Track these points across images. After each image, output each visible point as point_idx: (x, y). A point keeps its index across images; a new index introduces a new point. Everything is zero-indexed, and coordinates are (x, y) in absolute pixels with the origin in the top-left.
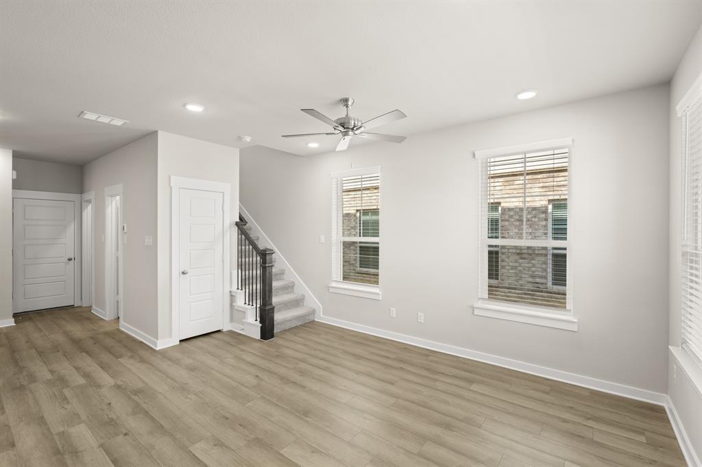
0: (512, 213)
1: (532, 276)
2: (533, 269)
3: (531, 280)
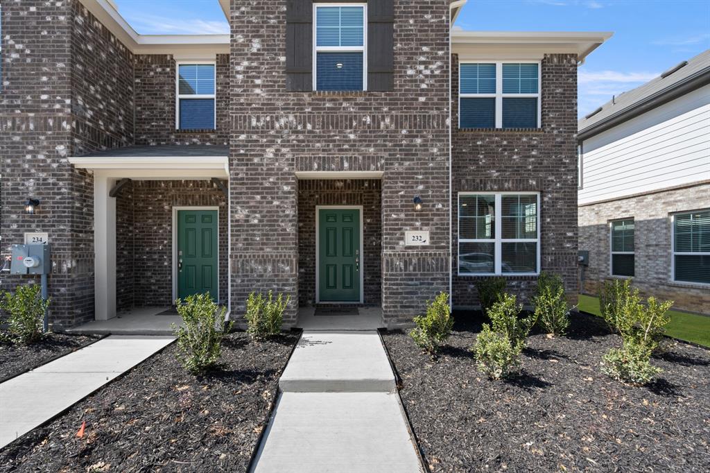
0: (642, 225)
1: (657, 273)
2: (657, 267)
3: (655, 276)
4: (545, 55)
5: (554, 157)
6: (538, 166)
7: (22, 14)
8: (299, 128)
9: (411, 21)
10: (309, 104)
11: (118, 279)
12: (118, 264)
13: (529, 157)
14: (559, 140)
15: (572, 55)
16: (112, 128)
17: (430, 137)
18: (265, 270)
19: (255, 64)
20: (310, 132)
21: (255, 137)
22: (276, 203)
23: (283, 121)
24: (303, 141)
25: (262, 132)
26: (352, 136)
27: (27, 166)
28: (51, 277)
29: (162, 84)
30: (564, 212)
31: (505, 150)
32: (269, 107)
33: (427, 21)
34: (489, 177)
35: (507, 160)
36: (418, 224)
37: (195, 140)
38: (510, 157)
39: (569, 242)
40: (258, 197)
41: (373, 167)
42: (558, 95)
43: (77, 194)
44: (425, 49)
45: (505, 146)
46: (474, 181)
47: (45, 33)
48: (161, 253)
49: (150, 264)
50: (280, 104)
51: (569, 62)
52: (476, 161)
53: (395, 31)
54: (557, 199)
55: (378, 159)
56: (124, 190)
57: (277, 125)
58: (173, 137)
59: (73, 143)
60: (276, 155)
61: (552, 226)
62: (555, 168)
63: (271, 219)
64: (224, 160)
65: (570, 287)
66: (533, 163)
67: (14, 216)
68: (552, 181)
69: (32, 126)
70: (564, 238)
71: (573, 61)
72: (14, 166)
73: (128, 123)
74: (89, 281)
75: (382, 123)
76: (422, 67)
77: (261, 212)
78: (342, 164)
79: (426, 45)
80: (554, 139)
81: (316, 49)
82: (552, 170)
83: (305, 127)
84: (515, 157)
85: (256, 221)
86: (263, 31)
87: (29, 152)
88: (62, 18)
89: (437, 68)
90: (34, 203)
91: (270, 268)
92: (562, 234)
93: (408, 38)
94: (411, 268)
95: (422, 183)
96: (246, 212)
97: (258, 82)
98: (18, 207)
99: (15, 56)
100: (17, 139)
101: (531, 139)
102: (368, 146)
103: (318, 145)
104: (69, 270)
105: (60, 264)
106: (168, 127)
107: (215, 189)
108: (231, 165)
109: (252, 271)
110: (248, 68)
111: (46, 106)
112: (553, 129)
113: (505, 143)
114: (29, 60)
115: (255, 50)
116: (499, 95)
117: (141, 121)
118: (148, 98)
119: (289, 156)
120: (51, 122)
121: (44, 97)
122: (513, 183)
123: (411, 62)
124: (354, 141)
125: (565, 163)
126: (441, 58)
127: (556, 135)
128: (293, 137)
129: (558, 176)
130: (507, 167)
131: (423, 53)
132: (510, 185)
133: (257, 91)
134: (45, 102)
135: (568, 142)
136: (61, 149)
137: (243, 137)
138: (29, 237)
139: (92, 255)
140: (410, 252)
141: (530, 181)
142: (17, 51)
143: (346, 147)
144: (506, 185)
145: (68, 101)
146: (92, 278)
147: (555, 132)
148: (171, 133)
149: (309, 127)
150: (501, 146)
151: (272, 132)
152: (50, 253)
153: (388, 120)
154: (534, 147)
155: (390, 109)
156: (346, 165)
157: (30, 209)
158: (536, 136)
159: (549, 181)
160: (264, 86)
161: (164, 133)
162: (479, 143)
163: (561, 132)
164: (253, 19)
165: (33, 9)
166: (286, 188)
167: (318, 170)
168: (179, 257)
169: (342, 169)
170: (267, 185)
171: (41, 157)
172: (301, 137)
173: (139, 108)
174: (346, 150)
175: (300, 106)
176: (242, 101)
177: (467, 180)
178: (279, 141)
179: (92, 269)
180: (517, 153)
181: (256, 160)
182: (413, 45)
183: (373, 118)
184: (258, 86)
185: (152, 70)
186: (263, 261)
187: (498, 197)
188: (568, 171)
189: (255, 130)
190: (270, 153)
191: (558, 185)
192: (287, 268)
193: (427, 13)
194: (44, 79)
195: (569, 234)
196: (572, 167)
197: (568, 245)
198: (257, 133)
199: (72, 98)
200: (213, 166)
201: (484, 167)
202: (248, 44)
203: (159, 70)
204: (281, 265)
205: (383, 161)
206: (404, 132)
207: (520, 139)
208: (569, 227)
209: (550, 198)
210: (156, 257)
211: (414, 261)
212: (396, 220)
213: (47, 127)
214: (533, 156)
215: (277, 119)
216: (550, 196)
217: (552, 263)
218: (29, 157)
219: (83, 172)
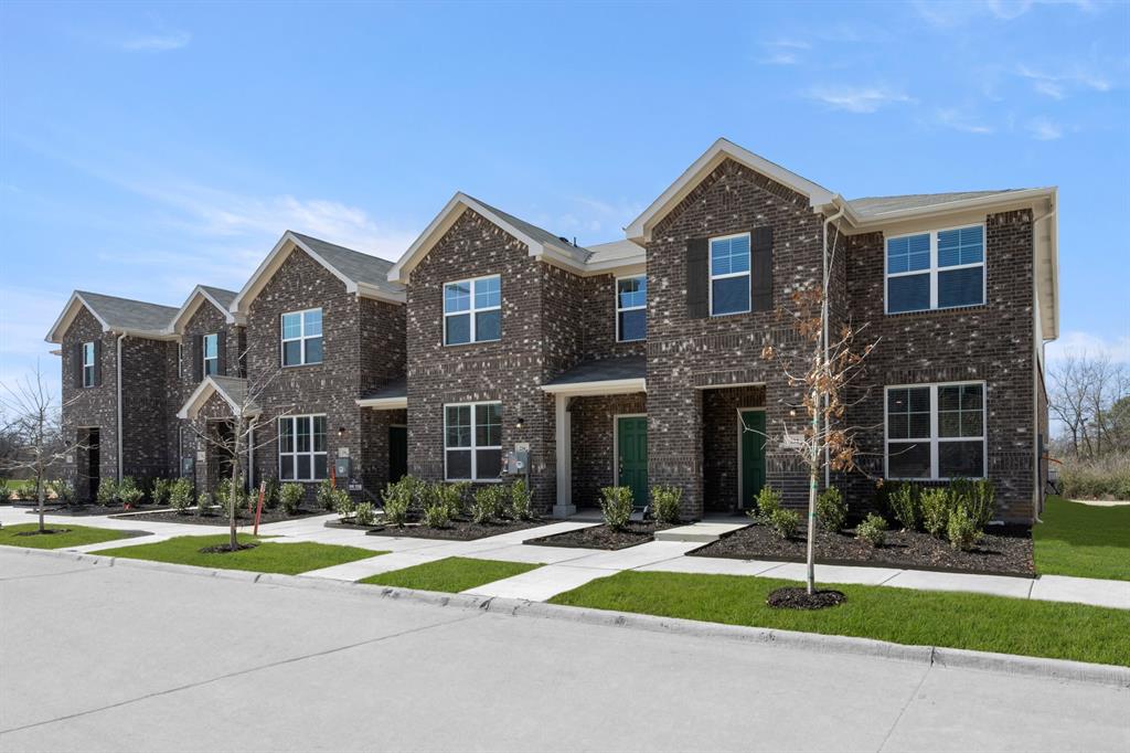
4: (989, 216)
5: (999, 338)
6: (980, 350)
7: (513, 280)
8: (698, 349)
9: (788, 245)
10: (706, 328)
11: (573, 481)
12: (573, 468)
13: (968, 340)
14: (1006, 316)
15: (1024, 211)
16: (567, 352)
17: (805, 348)
18: (673, 471)
19: (664, 299)
20: (706, 352)
21: (664, 360)
22: (680, 414)
23: (685, 345)
24: (700, 361)
25: (669, 355)
26: (739, 353)
27: (516, 394)
28: (530, 475)
29: (604, 302)
30: (1013, 403)
31: (938, 334)
32: (675, 334)
33: (801, 242)
34: (919, 367)
35: (941, 346)
36: (795, 428)
37: (631, 351)
38: (944, 343)
39: (1020, 439)
40: (667, 410)
41: (756, 379)
42: (1005, 262)
43: (546, 412)
44: (800, 268)
45: (939, 329)
46: (901, 373)
47: (526, 293)
48: (605, 459)
49: (596, 468)
50: (683, 330)
51: (1020, 219)
52: (903, 350)
53: (773, 255)
54: (1003, 388)
55: (760, 371)
56: (577, 405)
57: (681, 349)
58: (613, 350)
59: (543, 374)
60: (680, 374)
61: (998, 421)
62: (1002, 351)
63: (677, 428)
64: (643, 380)
65: (1023, 494)
66: (973, 347)
67: (509, 431)
68: (998, 367)
69: (519, 364)
70: (1015, 435)
71: (1026, 218)
72: (509, 394)
73: (579, 342)
74: (554, 481)
75: (764, 340)
76: (797, 285)
77: (669, 422)
78: (731, 378)
79: (799, 264)
80: (1000, 316)
81: (712, 278)
82: (998, 354)
83: (702, 348)
84: (950, 342)
85: (666, 430)
86: (670, 271)
87: (518, 383)
88: (536, 280)
89: (810, 285)
90: (521, 421)
91: (676, 469)
92: (1010, 430)
93: (785, 260)
94: (789, 468)
95: (798, 391)
96: (658, 422)
97: (666, 313)
98: (512, 424)
99: (509, 312)
100: (510, 374)
101: (971, 319)
102: (752, 360)
103: (712, 363)
104: (542, 471)
105: (536, 467)
106: (609, 341)
107: (637, 401)
108: (647, 384)
109: (663, 471)
110: (659, 303)
111: (527, 348)
112: (998, 303)
113: (938, 326)
114: (517, 315)
115: (664, 288)
116: (934, 270)
117: (589, 338)
118: (594, 316)
119: (690, 374)
120: (530, 359)
121: (526, 341)
122: (948, 372)
123: (787, 281)
124: (741, 357)
125: (1014, 344)
126: (813, 275)
127: (1003, 311)
128: (693, 357)
129: (1006, 360)
130: (940, 354)
131: (798, 272)
132: (945, 375)
133: (666, 321)
134: (526, 344)
135: (1019, 319)
136: (536, 379)
137: (656, 360)
138: (518, 446)
139: (555, 460)
140: (788, 453)
141: (969, 369)
142: (510, 309)
143: (734, 362)
144: (939, 375)
145: (540, 343)
146: (555, 478)
147: (1001, 307)
148: (612, 346)
149: (705, 348)
150: (933, 331)
151: (677, 355)
152: (531, 458)
153: (768, 337)
154: (974, 328)
155: (771, 326)
156: (734, 379)
157: (519, 426)
158: (977, 314)
159: (993, 367)
160: (671, 317)
161: (606, 347)
162: (907, 329)
163: (1009, 307)
164: (663, 262)
165: (519, 276)
166: (688, 401)
167: (712, 384)
168: (620, 462)
169: (731, 382)
170: (674, 399)
171: (524, 386)
172: (699, 357)
173: (587, 326)
174: (735, 365)
175: (698, 330)
176: (655, 331)
177: (893, 373)
178: (682, 362)
179: (555, 472)
180: (953, 337)
181: (665, 379)
182: (790, 266)
183: (756, 335)
184: (666, 317)
185: (597, 289)
186: (671, 463)
187: (934, 389)
188: (1019, 353)
189: (665, 354)
190: (675, 372)
191: (1006, 371)
192: (689, 469)
193: (801, 235)
194: (526, 327)
195: (1021, 430)
196: (1026, 348)
197: (1019, 444)
198: (665, 356)
199: (543, 340)
200: (637, 384)
201: (913, 356)
202: (659, 283)
203: (602, 289)
204: (685, 467)
205: (764, 373)
206: (782, 345)
207: (956, 320)
208: (1020, 422)
209: (995, 388)
210: (601, 462)
211: (792, 462)
212: (775, 425)
213: (528, 364)
214: (973, 339)
215: (681, 343)
216: (995, 385)
217: (998, 466)
218: (517, 387)
219: (549, 395)
